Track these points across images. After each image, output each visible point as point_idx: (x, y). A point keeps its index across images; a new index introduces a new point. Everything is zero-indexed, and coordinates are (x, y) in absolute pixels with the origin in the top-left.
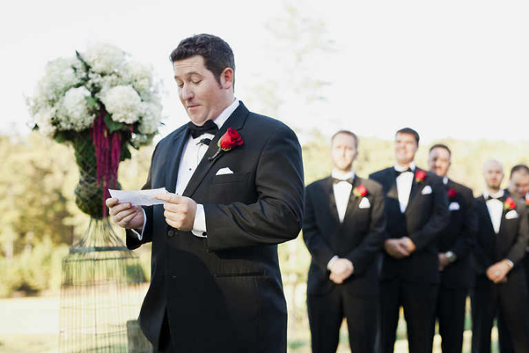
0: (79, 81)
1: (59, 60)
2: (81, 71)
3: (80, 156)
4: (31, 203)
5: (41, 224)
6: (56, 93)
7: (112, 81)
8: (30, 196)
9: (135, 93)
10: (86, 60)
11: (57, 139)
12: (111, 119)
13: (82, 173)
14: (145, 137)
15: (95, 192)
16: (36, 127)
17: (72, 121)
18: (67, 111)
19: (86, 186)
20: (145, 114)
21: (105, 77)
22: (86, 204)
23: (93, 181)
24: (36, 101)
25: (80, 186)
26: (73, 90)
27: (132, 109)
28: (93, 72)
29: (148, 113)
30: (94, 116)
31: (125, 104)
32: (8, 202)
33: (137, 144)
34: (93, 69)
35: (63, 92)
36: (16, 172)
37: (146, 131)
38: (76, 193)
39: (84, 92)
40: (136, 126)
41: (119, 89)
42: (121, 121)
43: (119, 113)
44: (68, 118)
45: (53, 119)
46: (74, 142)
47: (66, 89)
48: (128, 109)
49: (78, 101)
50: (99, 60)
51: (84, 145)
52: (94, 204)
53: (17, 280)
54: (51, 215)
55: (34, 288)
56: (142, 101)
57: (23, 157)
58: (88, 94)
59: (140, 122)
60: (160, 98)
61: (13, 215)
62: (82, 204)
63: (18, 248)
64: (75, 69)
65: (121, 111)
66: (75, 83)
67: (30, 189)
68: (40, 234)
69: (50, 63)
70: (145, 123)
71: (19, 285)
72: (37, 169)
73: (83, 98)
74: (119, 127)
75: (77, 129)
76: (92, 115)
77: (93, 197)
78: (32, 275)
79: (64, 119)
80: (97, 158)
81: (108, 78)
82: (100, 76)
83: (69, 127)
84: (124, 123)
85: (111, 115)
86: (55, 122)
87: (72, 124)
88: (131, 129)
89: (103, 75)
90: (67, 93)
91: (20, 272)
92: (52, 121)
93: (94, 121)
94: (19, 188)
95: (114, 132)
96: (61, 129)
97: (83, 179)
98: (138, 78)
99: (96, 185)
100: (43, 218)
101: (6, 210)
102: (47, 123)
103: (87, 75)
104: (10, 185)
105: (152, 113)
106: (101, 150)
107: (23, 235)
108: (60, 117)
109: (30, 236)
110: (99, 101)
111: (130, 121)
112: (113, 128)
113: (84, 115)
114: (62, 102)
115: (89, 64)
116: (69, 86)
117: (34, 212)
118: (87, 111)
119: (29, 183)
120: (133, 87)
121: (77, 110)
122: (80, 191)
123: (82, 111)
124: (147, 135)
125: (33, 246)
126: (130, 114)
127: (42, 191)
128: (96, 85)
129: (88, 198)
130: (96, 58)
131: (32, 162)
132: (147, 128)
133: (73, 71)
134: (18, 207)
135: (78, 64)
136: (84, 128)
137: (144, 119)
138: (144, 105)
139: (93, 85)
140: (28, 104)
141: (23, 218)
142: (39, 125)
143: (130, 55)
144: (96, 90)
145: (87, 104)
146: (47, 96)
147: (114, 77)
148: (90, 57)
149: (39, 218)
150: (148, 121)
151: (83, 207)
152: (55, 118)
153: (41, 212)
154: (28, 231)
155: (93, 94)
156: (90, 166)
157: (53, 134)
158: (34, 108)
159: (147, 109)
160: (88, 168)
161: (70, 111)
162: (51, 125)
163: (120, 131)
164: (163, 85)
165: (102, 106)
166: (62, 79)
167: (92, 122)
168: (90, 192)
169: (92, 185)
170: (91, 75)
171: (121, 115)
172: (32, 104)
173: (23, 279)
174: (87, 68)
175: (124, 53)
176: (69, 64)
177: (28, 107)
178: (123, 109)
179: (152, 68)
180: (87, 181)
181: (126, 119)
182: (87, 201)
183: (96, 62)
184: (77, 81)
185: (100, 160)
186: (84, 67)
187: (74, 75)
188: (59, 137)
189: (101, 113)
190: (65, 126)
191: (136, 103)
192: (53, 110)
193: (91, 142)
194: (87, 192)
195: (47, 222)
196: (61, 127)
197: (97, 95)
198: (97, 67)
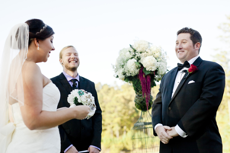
0: (132, 56)
1: (124, 49)
2: (132, 52)
3: (135, 86)
4: (124, 114)
5: (129, 123)
6: (123, 62)
7: (145, 55)
8: (124, 111)
9: (154, 58)
10: (134, 48)
11: (126, 80)
12: (146, 70)
13: (136, 93)
14: (160, 76)
15: (142, 100)
16: (118, 76)
17: (130, 72)
18: (128, 69)
19: (139, 98)
20: (159, 66)
21: (142, 54)
22: (139, 105)
23: (141, 96)
24: (116, 66)
25: (136, 98)
26: (130, 60)
27: (153, 65)
28: (137, 52)
29: (161, 66)
30: (139, 69)
31: (151, 63)
32: (116, 114)
33: (157, 79)
34: (137, 51)
35: (126, 61)
36: (117, 102)
37: (161, 74)
38: (135, 101)
39: (134, 60)
40: (156, 72)
41: (148, 57)
42: (150, 70)
43: (149, 67)
44: (129, 71)
45: (123, 72)
46: (132, 81)
47: (127, 60)
48: (152, 65)
49: (132, 64)
50: (139, 47)
51: (136, 82)
52: (142, 105)
53: (121, 146)
54: (133, 118)
55: (128, 149)
56: (157, 61)
57: (120, 95)
58: (136, 61)
59: (157, 70)
60: (166, 60)
61: (118, 119)
62: (138, 106)
63: (121, 133)
64: (130, 52)
65: (149, 66)
66: (130, 57)
67: (124, 108)
68: (129, 127)
69: (121, 51)
70: (160, 70)
71: (122, 148)
72: (125, 99)
73: (134, 62)
74: (149, 73)
75: (132, 75)
76: (138, 69)
77: (141, 102)
78: (127, 144)
79: (127, 72)
80: (142, 86)
81: (143, 54)
82: (140, 53)
83: (129, 75)
84: (151, 71)
85: (146, 68)
86: (124, 74)
87: (131, 74)
88: (154, 73)
89: (141, 53)
90: (128, 62)
91: (123, 143)
92: (123, 73)
93: (139, 71)
94: (119, 108)
95: (147, 75)
96: (126, 76)
97: (137, 95)
98: (155, 52)
99: (142, 97)
100: (130, 120)
101: (115, 117)
102: (121, 74)
103: (135, 54)
104: (116, 107)
105: (162, 66)
106: (143, 83)
107: (122, 127)
108: (126, 71)
109: (125, 128)
110: (140, 64)
111: (153, 70)
112: (147, 73)
113: (135, 70)
114: (126, 65)
115: (135, 49)
116: (128, 59)
117: (126, 117)
118: (136, 68)
119: (123, 105)
120: (153, 56)
121: (132, 68)
122: (136, 100)
123: (134, 68)
124: (161, 75)
125: (127, 132)
126: (153, 67)
127: (128, 108)
128: (139, 57)
129: (139, 103)
130: (138, 46)
131: (123, 97)
132: (161, 72)
133: (129, 53)
134: (120, 116)
135: (131, 50)
136: (135, 74)
137: (159, 69)
138: (159, 63)
139: (137, 57)
140: (114, 68)
141: (121, 120)
142: (118, 75)
143: (151, 44)
144: (139, 59)
145: (136, 65)
146: (120, 64)
147: (145, 53)
148: (136, 46)
149: (128, 120)
150: (161, 69)
151: (138, 107)
152: (124, 72)
153: (128, 117)
154: (124, 125)
155: (138, 61)
156: (139, 90)
157: (124, 79)
158: (116, 69)
159: (160, 64)
160: (139, 91)
161: (129, 69)
162: (123, 75)
163: (150, 74)
164: (166, 54)
165: (142, 65)
166: (125, 56)
167: (138, 72)
168: (140, 100)
169: (141, 98)
170: (136, 54)
171: (149, 68)
172: (115, 67)
173: (124, 146)
174: (135, 51)
175: (149, 43)
176: (128, 50)
177: (114, 69)
178: (150, 65)
179: (161, 48)
180: (138, 96)
181: (152, 69)
182: (139, 104)
183: (138, 48)
184: (131, 56)
185: (143, 87)
186: (134, 51)
187: (130, 54)
188: (127, 79)
189: (142, 68)
190: (128, 75)
191: (155, 62)
192: (123, 69)
193: (139, 80)
194: (139, 100)
195: (132, 121)
196: (126, 75)
197: (139, 61)
198: (138, 50)
